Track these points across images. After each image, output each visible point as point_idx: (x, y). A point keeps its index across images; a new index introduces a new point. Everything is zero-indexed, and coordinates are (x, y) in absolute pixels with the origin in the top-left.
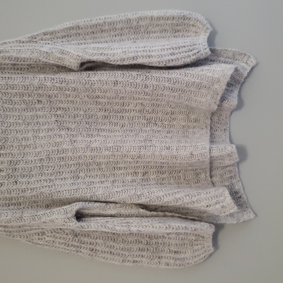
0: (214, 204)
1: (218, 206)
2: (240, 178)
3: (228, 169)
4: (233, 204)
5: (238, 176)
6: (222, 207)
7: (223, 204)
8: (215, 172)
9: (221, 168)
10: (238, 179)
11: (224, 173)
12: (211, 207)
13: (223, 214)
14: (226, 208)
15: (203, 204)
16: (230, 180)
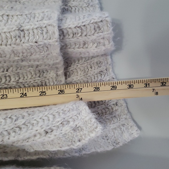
0: (58, 127)
1: (66, 129)
2: (114, 72)
3: (96, 60)
4: (94, 120)
5: (111, 70)
6: (74, 130)
7: (76, 123)
8: (75, 67)
9: (84, 60)
10: (112, 74)
11: (89, 66)
12: (54, 133)
13: (78, 143)
14: (82, 129)
15: (38, 128)
16: (100, 78)
